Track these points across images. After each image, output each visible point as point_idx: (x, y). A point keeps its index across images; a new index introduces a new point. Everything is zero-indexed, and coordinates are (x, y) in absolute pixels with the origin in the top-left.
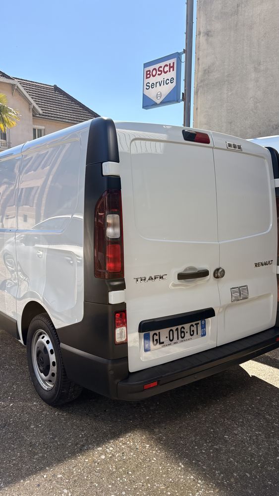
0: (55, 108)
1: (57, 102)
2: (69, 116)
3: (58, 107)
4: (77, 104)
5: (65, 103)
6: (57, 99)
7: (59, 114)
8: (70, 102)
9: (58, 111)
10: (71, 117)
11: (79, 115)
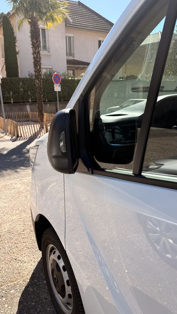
0: (80, 19)
1: (81, 14)
2: (91, 25)
3: (82, 18)
4: (96, 15)
5: (87, 15)
6: (81, 12)
7: (83, 23)
8: (91, 14)
9: (83, 21)
10: (92, 26)
11: (98, 24)
